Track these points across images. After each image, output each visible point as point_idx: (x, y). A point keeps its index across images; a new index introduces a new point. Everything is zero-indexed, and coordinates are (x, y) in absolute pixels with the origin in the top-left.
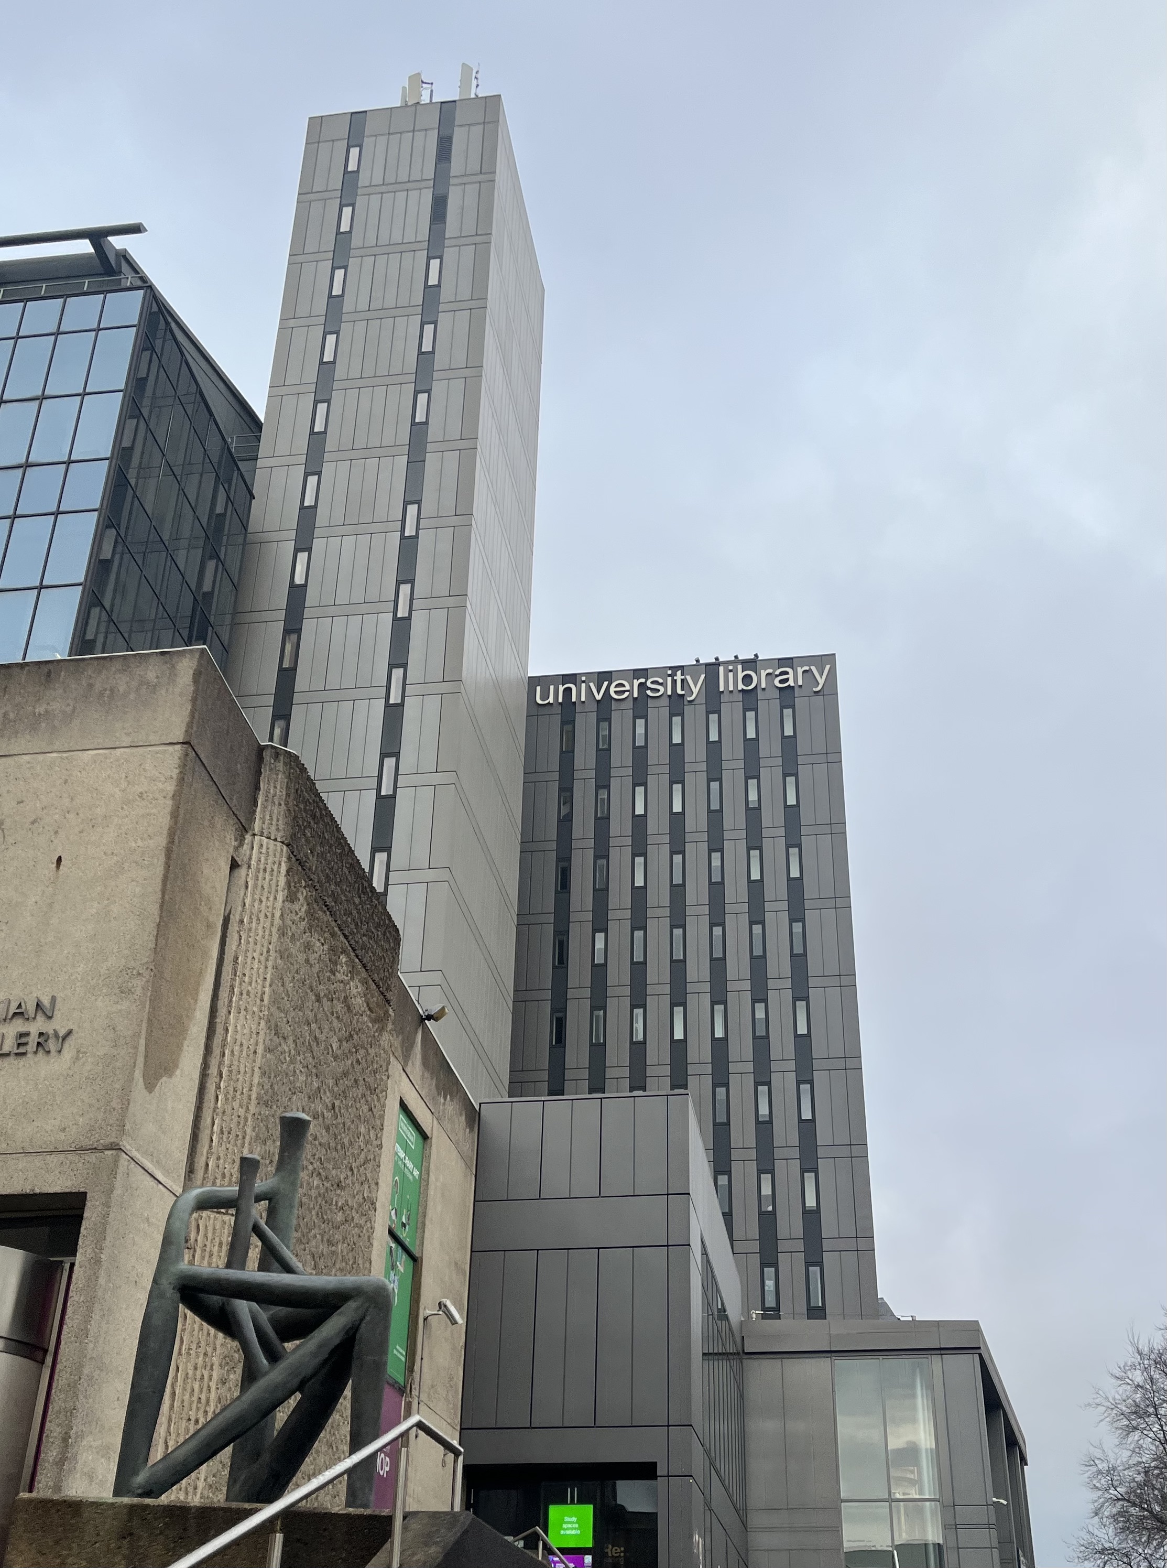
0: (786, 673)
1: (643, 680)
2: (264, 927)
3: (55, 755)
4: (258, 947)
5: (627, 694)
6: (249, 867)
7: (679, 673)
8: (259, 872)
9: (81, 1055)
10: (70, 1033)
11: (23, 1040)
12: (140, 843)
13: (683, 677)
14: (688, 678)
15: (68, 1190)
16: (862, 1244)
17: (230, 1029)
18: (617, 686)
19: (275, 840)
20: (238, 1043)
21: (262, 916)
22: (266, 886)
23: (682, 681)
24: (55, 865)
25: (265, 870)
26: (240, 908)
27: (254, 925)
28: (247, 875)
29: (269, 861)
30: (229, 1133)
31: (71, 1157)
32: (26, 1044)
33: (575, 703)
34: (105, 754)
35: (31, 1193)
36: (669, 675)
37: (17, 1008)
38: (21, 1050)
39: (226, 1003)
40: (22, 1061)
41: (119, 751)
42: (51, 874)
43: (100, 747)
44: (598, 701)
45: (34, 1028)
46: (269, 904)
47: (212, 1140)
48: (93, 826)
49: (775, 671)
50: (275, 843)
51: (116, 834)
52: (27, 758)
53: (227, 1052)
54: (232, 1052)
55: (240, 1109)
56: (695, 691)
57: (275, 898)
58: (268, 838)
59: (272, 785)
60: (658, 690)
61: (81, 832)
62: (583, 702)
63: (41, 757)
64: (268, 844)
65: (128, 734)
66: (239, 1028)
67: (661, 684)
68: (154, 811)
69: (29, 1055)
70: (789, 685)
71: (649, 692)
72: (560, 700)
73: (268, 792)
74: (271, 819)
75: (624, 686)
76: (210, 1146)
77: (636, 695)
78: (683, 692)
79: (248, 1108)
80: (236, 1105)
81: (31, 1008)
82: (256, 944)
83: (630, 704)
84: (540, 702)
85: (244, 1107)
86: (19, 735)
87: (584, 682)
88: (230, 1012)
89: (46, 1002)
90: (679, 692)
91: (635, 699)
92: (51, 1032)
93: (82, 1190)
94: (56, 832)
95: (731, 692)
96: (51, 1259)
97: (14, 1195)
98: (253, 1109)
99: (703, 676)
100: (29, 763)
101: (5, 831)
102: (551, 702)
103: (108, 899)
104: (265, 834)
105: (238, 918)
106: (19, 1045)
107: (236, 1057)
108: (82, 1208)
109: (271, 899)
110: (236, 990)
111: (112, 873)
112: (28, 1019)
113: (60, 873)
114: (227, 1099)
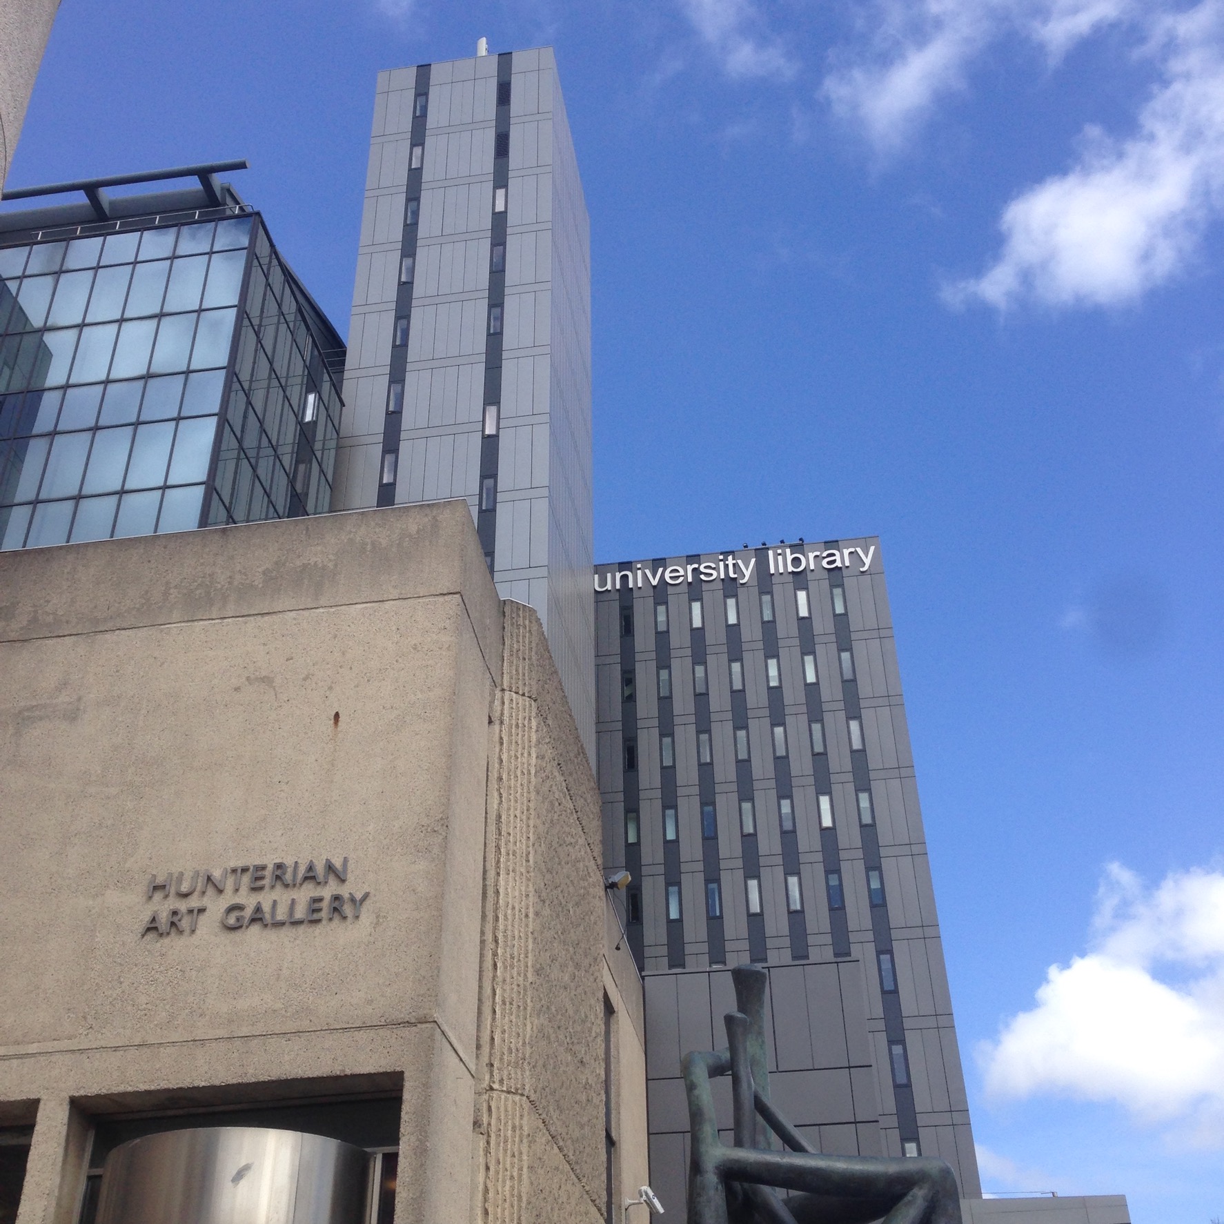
0: (833, 555)
1: (696, 566)
2: (522, 785)
3: (321, 610)
4: (519, 805)
5: (681, 579)
6: (502, 723)
7: (730, 558)
8: (512, 728)
9: (381, 920)
10: (366, 896)
11: (316, 905)
12: (420, 696)
13: (734, 562)
14: (740, 562)
15: (381, 1070)
16: (957, 1118)
17: (501, 891)
18: (672, 571)
19: (523, 695)
20: (510, 906)
21: (519, 773)
22: (520, 742)
23: (734, 565)
24: (332, 721)
25: (517, 726)
26: (497, 765)
27: (513, 782)
28: (501, 731)
29: (520, 717)
30: (511, 1004)
31: (381, 1032)
32: (320, 910)
33: (632, 589)
34: (373, 607)
35: (342, 1074)
36: (721, 560)
37: (308, 872)
38: (316, 916)
39: (494, 864)
40: (318, 929)
41: (388, 605)
42: (329, 730)
43: (368, 600)
44: (654, 587)
45: (327, 893)
46: (525, 760)
47: (494, 1012)
48: (368, 681)
49: (821, 554)
50: (524, 698)
51: (393, 688)
52: (293, 614)
53: (500, 916)
54: (505, 916)
55: (519, 977)
56: (747, 573)
57: (529, 754)
58: (517, 693)
59: (515, 639)
60: (711, 575)
61: (357, 686)
62: (640, 588)
63: (306, 613)
64: (517, 699)
65: (395, 587)
66: (509, 890)
67: (714, 569)
68: (430, 662)
69: (324, 922)
70: (837, 567)
71: (702, 577)
72: (618, 587)
73: (511, 647)
74: (518, 674)
75: (677, 571)
76: (494, 1019)
77: (690, 580)
78: (736, 576)
79: (525, 975)
80: (515, 972)
81: (320, 869)
82: (516, 802)
83: (685, 588)
84: (598, 589)
85: (522, 975)
86: (282, 592)
87: (639, 569)
88: (498, 874)
89: (338, 863)
90: (732, 575)
91: (690, 584)
92: (346, 896)
93: (398, 1069)
94: (330, 688)
95: (781, 574)
96: (366, 1149)
97: (323, 1077)
98: (531, 978)
99: (753, 560)
100: (295, 619)
101: (277, 689)
102: (609, 589)
103: (392, 755)
104: (513, 690)
105: (496, 775)
106: (314, 911)
107: (510, 922)
108: (400, 1089)
109: (526, 755)
110: (502, 850)
111: (394, 727)
112: (319, 883)
113: (339, 729)
114: (505, 968)
